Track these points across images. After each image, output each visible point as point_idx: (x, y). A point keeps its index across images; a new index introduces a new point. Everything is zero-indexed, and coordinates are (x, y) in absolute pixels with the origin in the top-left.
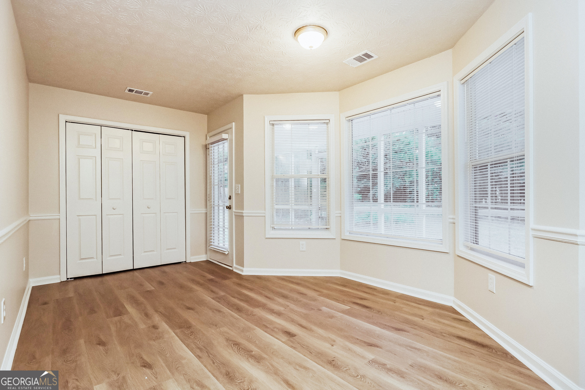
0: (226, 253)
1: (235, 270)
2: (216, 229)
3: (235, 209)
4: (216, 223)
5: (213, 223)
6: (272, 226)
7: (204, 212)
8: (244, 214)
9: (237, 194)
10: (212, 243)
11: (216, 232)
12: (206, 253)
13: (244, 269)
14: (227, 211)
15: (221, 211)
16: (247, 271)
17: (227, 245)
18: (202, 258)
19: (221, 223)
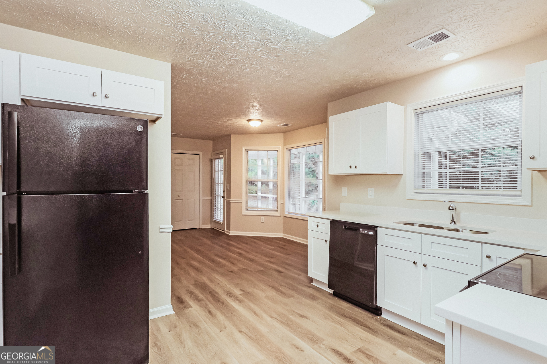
0: (222, 223)
1: (226, 233)
2: (217, 209)
3: (227, 198)
4: (217, 206)
5: (215, 206)
6: (246, 208)
7: (210, 199)
8: (231, 201)
9: (227, 190)
10: (214, 218)
11: (216, 211)
12: (211, 224)
13: (231, 232)
14: (222, 199)
15: (219, 199)
16: (232, 233)
17: (222, 219)
18: (209, 226)
19: (219, 206)
